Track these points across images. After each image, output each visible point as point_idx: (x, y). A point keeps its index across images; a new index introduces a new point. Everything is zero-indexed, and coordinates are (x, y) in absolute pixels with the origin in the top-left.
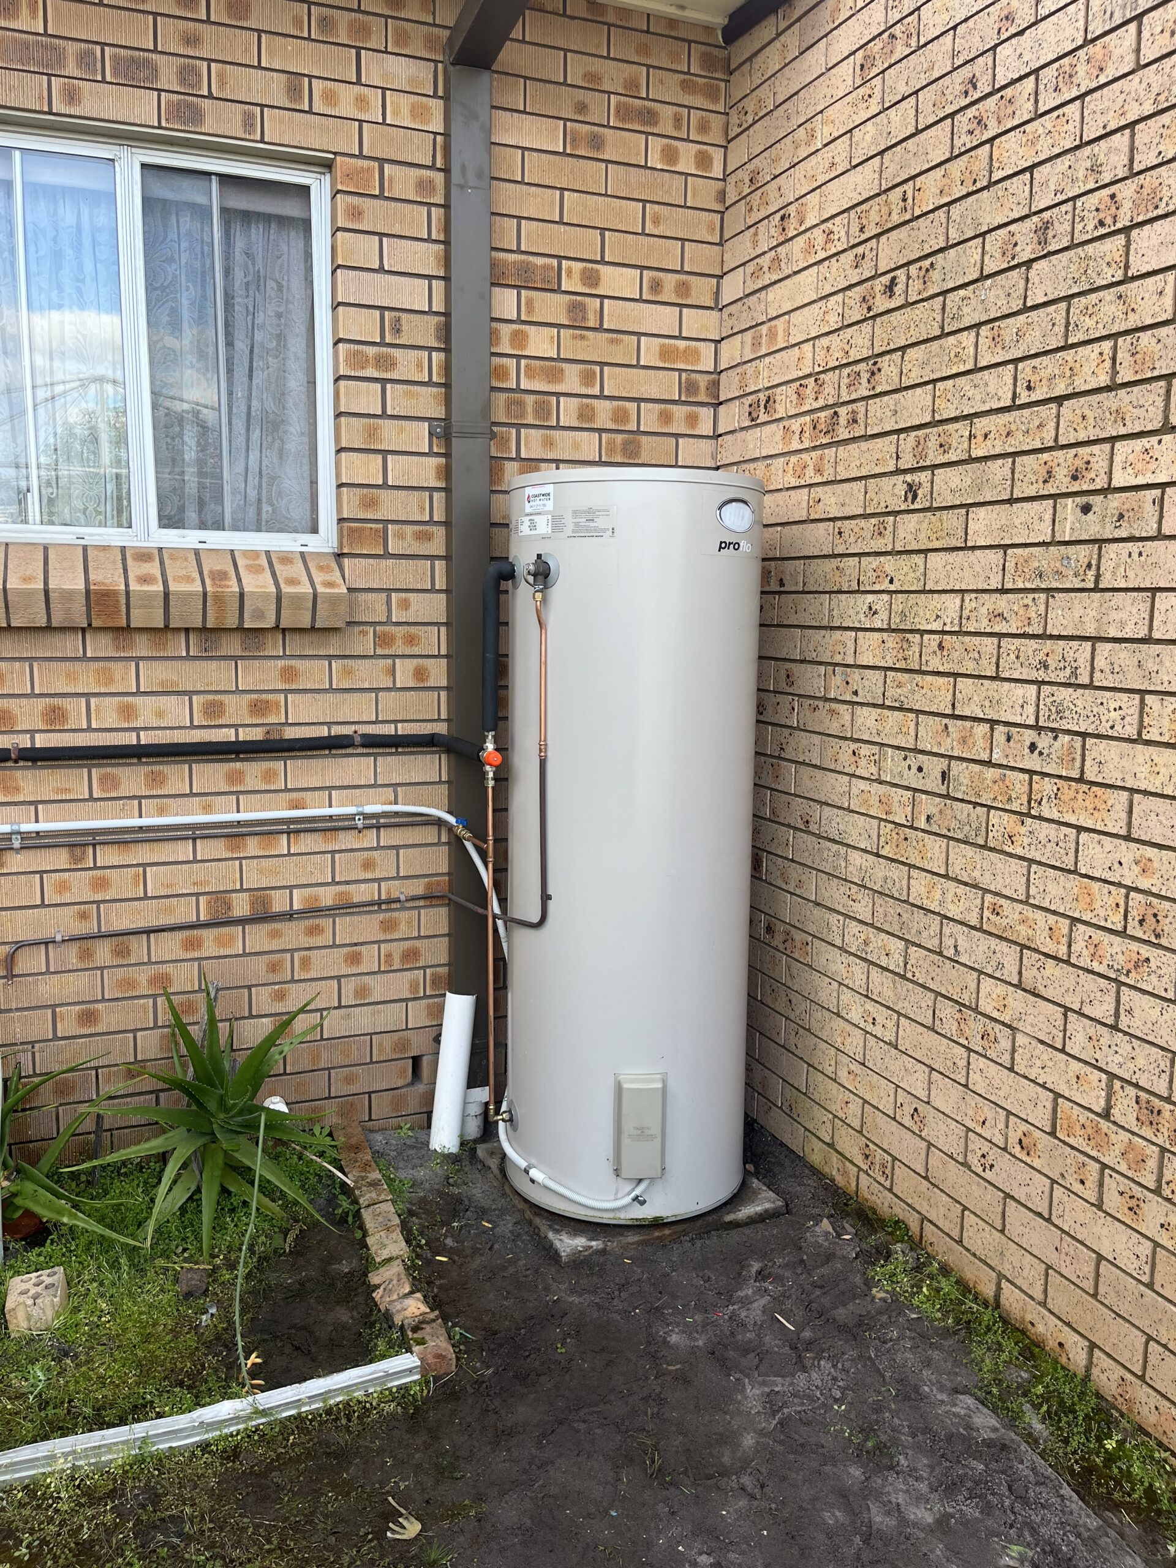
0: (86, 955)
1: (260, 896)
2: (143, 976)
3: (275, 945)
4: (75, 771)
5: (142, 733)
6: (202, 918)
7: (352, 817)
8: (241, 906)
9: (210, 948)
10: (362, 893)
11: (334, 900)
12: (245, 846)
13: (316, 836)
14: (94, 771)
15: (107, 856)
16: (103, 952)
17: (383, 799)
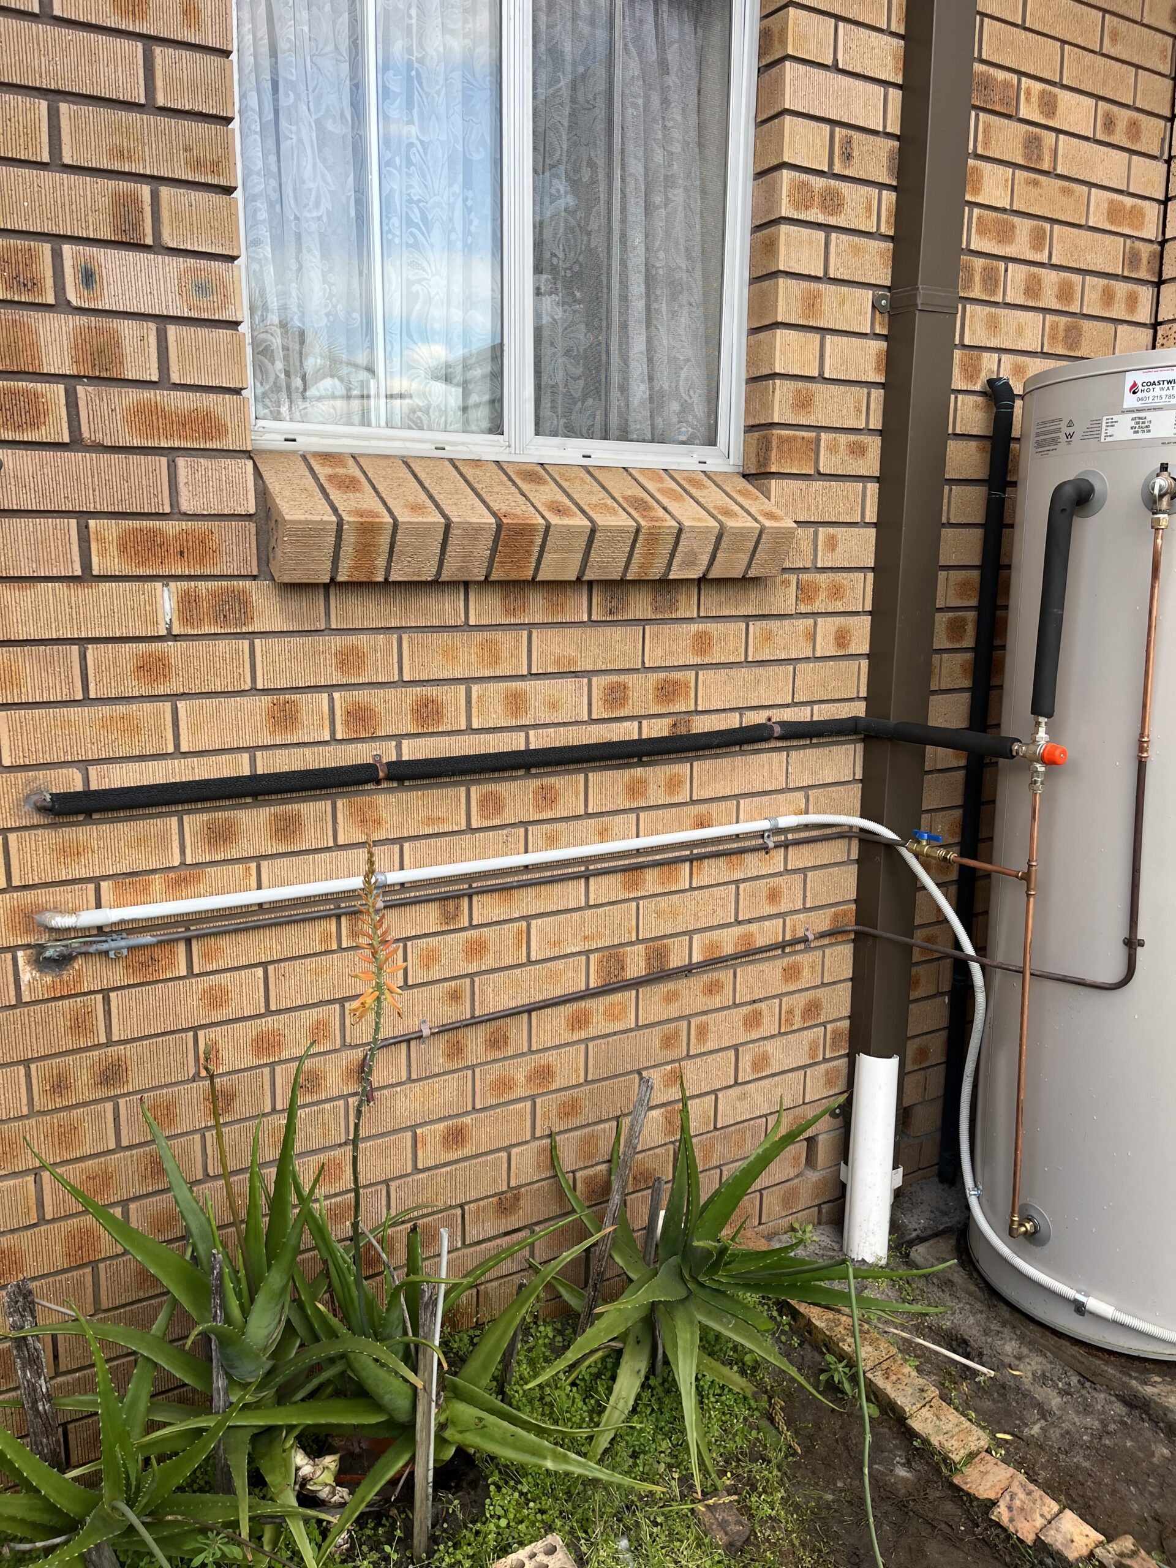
0: (456, 1050)
1: (657, 948)
2: (520, 1071)
3: (671, 1012)
4: (450, 792)
5: (532, 733)
6: (592, 985)
7: (761, 835)
8: (636, 966)
9: (599, 1025)
10: (767, 933)
11: (736, 946)
12: (644, 881)
13: (721, 862)
14: (473, 789)
15: (486, 909)
16: (475, 1043)
17: (793, 807)
